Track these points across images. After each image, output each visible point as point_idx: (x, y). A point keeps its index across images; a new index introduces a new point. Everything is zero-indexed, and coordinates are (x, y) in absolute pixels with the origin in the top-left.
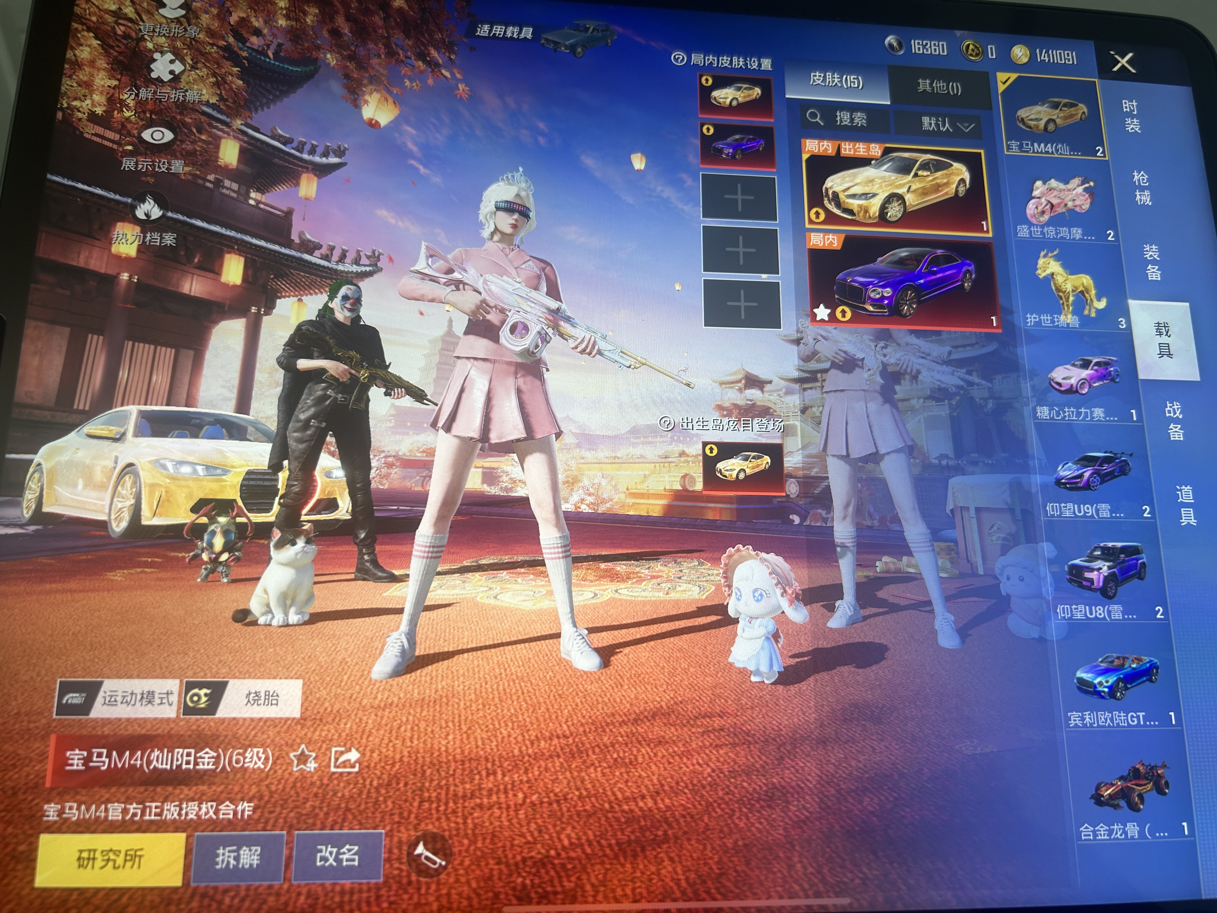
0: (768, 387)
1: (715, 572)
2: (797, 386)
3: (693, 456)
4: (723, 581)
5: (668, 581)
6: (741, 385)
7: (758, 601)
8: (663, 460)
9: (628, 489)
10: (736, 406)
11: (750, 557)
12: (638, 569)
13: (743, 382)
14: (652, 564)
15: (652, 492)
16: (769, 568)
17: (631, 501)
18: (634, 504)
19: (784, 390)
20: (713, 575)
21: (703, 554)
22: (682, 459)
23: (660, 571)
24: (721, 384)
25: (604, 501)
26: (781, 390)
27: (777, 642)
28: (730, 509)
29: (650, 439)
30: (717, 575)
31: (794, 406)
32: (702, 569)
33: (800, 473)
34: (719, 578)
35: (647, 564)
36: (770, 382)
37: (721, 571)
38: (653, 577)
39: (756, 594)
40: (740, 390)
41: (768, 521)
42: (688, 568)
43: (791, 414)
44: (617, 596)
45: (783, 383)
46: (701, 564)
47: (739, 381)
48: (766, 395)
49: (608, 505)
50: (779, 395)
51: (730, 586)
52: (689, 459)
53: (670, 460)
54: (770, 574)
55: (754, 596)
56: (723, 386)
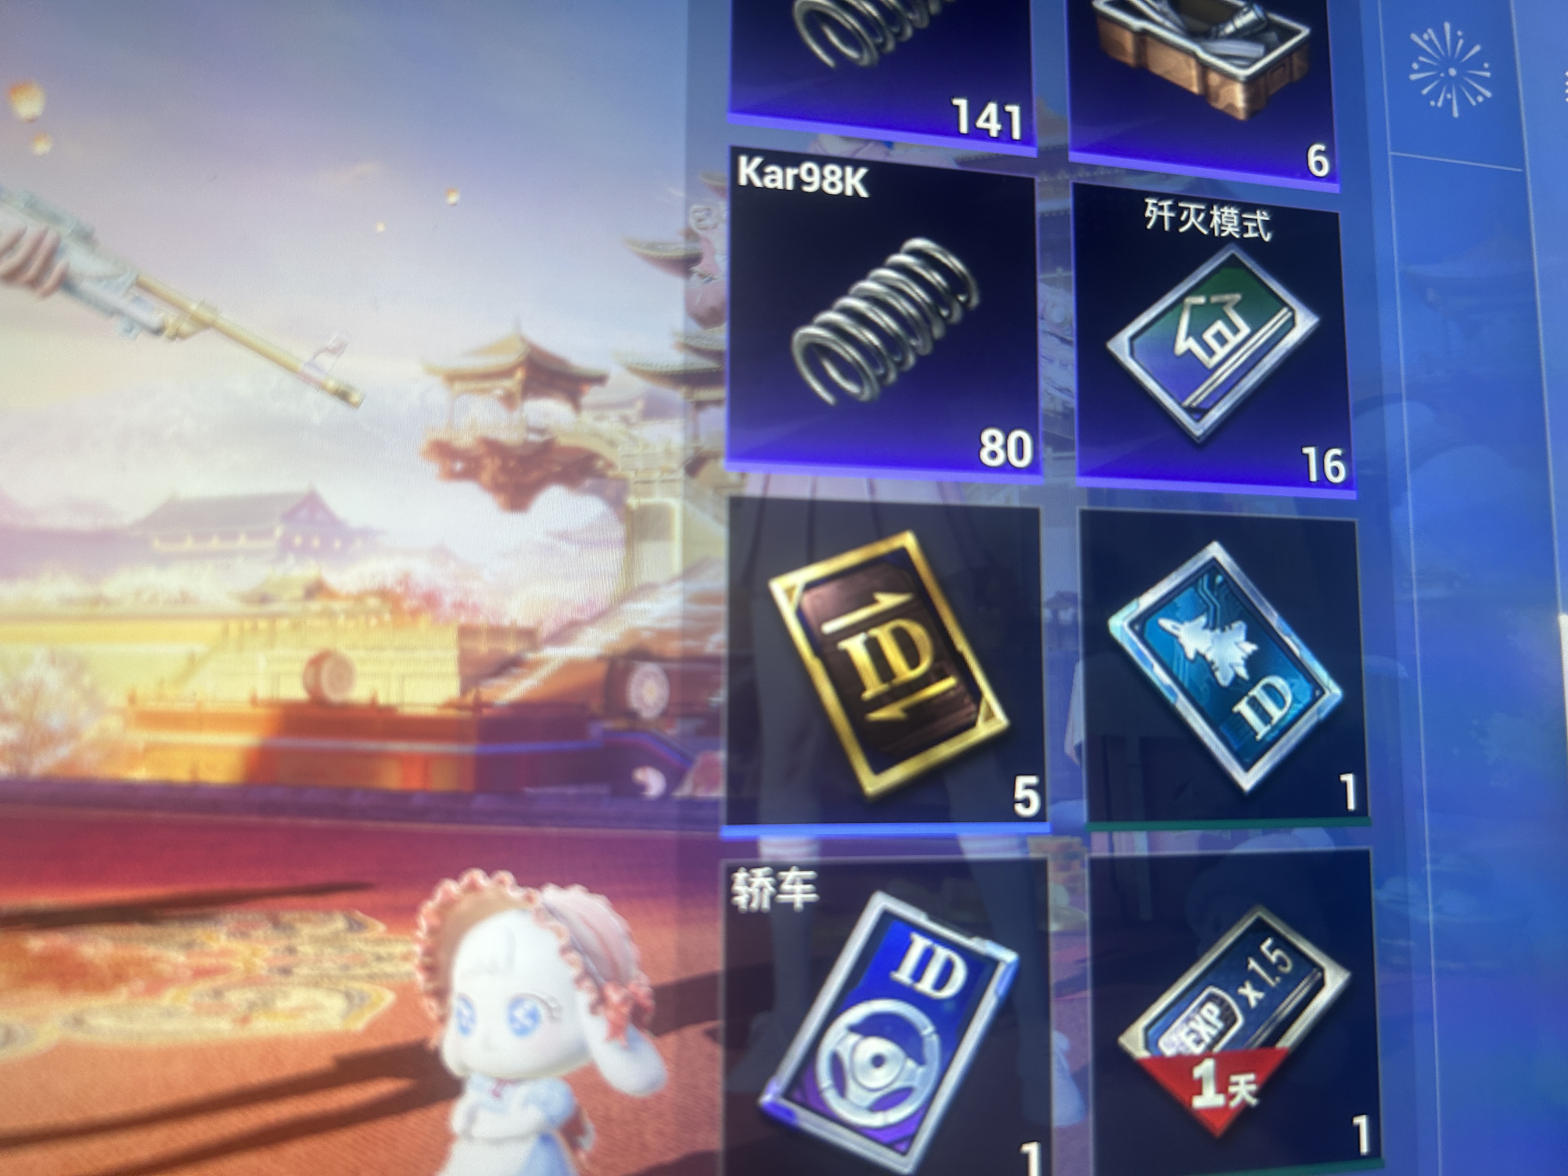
0: (591, 395)
1: (399, 949)
2: (677, 395)
3: (348, 597)
4: (420, 978)
5: (250, 980)
6: (513, 384)
7: (522, 1031)
8: (255, 609)
9: (132, 700)
10: (493, 447)
11: (505, 904)
12: (151, 951)
13: (520, 375)
14: (199, 932)
15: (210, 707)
16: (559, 934)
17: (140, 737)
18: (150, 748)
19: (640, 405)
20: (391, 958)
21: (364, 898)
22: (316, 606)
23: (224, 953)
24: (453, 377)
25: (49, 740)
26: (629, 404)
27: (574, 1146)
28: (459, 759)
29: (215, 543)
30: (406, 957)
31: (668, 453)
32: (358, 943)
33: (674, 647)
34: (408, 967)
35: (179, 933)
36: (600, 380)
37: (418, 949)
38: (200, 973)
39: (520, 1013)
40: (509, 400)
41: (571, 791)
42: (316, 940)
43: (656, 475)
44: (79, 1036)
45: (639, 385)
46: (355, 926)
47: (506, 373)
48: (587, 417)
49: (63, 752)
50: (625, 420)
51: (441, 994)
52: (338, 606)
53: (274, 608)
54: (564, 951)
55: (512, 1019)
56: (458, 386)
